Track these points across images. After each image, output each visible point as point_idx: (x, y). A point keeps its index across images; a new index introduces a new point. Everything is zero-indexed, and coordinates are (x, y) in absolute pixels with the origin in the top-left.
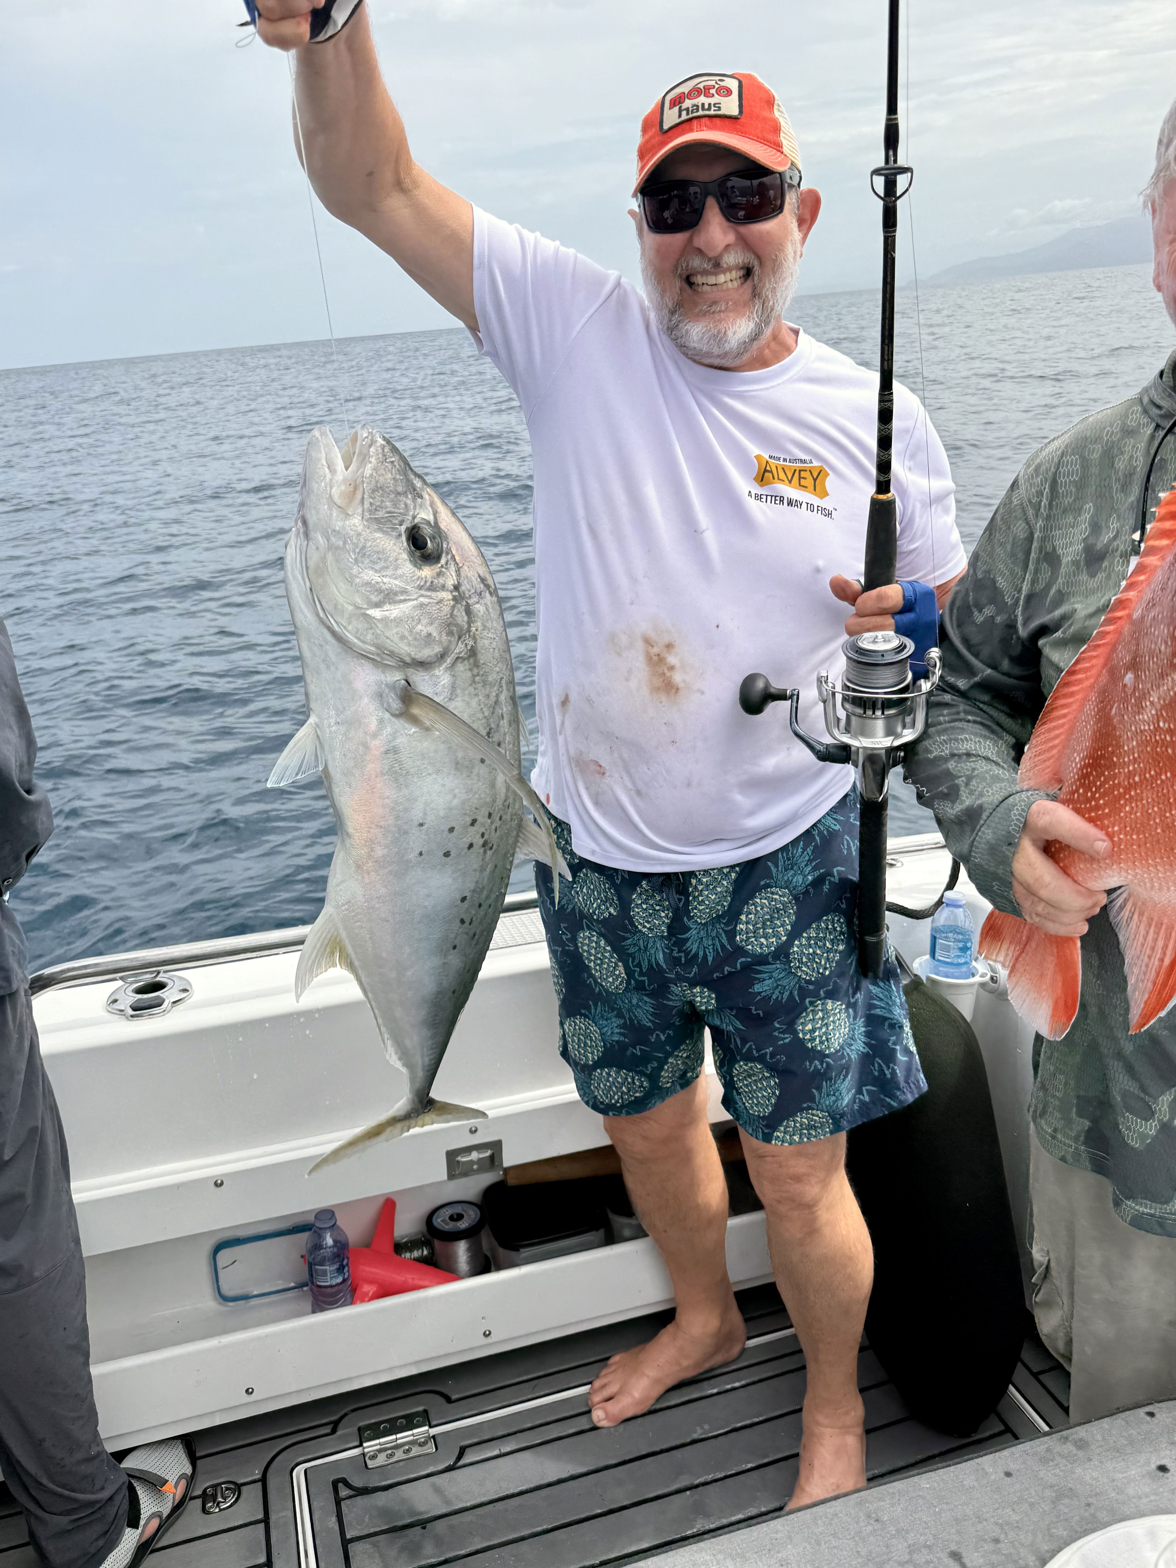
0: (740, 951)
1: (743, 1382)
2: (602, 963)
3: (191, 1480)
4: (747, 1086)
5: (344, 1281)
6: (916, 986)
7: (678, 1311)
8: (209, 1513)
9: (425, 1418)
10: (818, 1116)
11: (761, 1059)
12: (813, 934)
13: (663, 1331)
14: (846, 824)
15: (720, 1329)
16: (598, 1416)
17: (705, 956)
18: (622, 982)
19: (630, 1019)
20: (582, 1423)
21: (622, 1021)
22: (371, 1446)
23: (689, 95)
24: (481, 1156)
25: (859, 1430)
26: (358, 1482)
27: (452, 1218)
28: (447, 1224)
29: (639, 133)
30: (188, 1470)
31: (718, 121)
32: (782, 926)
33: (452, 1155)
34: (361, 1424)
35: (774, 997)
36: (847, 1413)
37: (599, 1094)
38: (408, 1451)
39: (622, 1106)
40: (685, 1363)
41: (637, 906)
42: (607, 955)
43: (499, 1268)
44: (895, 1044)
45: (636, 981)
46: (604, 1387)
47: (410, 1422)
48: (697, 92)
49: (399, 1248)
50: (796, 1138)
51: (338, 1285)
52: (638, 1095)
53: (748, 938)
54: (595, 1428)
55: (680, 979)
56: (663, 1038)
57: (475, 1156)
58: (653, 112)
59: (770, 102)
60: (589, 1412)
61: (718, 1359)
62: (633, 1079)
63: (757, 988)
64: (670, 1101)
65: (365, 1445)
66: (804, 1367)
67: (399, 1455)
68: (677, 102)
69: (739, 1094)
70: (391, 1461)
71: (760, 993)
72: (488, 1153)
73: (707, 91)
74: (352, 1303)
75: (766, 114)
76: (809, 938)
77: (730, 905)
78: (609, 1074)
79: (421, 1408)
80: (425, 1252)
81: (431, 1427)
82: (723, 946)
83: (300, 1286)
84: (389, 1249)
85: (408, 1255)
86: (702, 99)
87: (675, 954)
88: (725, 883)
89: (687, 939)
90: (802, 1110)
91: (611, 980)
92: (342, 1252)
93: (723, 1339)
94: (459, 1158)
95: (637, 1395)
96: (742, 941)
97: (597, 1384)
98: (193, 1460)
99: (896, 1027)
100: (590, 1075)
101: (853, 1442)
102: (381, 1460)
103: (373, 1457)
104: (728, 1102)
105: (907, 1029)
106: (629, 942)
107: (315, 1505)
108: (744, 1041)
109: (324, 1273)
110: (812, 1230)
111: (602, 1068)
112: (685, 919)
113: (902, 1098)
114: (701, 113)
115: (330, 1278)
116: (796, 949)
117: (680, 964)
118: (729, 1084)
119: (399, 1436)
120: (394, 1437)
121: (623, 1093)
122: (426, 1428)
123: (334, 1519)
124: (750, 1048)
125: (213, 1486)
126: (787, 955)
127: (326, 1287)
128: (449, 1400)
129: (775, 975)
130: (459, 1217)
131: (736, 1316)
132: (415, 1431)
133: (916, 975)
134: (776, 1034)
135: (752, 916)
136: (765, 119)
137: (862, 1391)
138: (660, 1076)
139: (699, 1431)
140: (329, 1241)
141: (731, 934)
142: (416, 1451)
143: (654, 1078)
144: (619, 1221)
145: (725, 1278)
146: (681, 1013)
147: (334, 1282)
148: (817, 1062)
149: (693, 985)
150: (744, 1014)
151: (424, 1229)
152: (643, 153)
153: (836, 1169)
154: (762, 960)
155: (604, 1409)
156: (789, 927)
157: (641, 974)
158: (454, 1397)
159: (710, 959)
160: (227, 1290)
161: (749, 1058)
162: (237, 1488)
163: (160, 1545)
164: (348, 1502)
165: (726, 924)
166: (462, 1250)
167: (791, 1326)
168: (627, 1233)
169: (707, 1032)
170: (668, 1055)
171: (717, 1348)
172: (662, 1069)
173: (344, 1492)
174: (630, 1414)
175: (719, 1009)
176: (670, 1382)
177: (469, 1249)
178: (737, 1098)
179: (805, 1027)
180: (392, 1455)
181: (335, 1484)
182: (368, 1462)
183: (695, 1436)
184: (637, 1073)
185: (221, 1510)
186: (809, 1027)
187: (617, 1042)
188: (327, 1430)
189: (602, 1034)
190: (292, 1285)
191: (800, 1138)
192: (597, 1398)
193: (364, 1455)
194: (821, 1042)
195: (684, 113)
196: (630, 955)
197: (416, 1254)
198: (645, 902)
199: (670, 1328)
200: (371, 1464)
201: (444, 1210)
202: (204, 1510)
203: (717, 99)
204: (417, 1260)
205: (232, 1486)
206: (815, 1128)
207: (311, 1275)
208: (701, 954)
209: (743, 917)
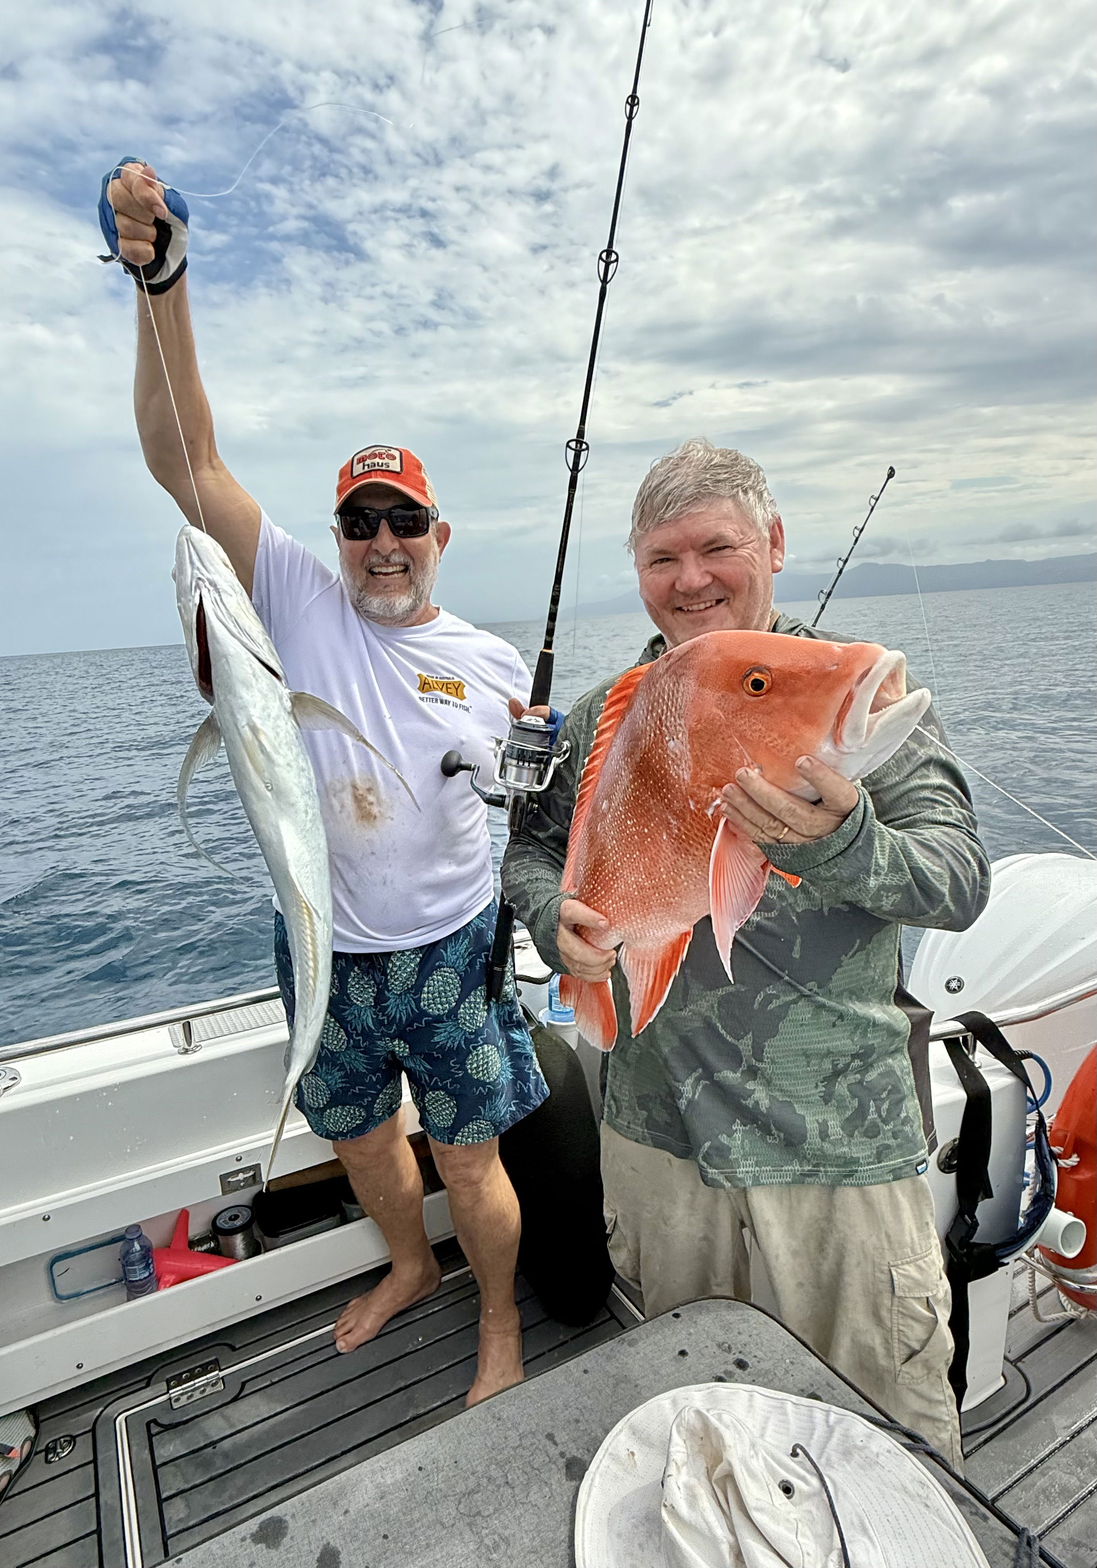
0: (425, 1013)
1: (441, 1307)
2: (328, 1031)
3: (34, 1441)
4: (435, 1108)
5: (150, 1274)
6: (540, 1028)
7: (394, 1264)
8: (50, 1462)
9: (216, 1365)
10: (483, 1124)
11: (444, 1088)
12: (473, 1000)
13: (384, 1279)
14: (488, 924)
15: (423, 1272)
16: (341, 1345)
17: (401, 1018)
18: (343, 1044)
19: (350, 1069)
20: (330, 1352)
21: (343, 1073)
22: (175, 1392)
23: (369, 457)
24: (246, 1176)
25: (517, 1332)
26: (165, 1421)
27: (230, 1219)
28: (227, 1223)
29: (337, 478)
30: (32, 1432)
31: (387, 474)
32: (453, 995)
33: (223, 1178)
34: (168, 1376)
35: (448, 1045)
36: (507, 1322)
37: (330, 1127)
38: (204, 1391)
39: (347, 1132)
40: (400, 1300)
41: (352, 986)
42: (332, 1025)
43: (267, 1251)
44: (529, 1069)
45: (354, 1040)
46: (343, 1325)
47: (205, 1369)
48: (373, 455)
49: (192, 1244)
50: (470, 1140)
51: (145, 1278)
52: (358, 1122)
53: (429, 1004)
54: (339, 1354)
55: (384, 1035)
56: (374, 1079)
57: (241, 1176)
58: (346, 466)
59: (419, 467)
60: (335, 1343)
61: (423, 1293)
62: (354, 1110)
63: (436, 1039)
64: (382, 1126)
65: (171, 1392)
66: (478, 1292)
67: (197, 1395)
68: (362, 460)
69: (430, 1114)
70: (190, 1401)
71: (438, 1043)
72: (252, 1173)
73: (380, 456)
74: (158, 1289)
75: (417, 473)
76: (470, 1002)
77: (416, 980)
78: (336, 1111)
79: (214, 1358)
80: (212, 1245)
81: (221, 1370)
82: (412, 1010)
83: (119, 1281)
84: (183, 1245)
85: (200, 1249)
86: (377, 460)
87: (380, 1018)
88: (413, 965)
89: (388, 1006)
90: (472, 1120)
91: (335, 1042)
92: (147, 1253)
93: (426, 1279)
94: (230, 1179)
95: (367, 1326)
96: (425, 1005)
97: (340, 1322)
98: (37, 1425)
99: (528, 1058)
100: (322, 1114)
101: (512, 1341)
102: (184, 1400)
103: (177, 1400)
104: (422, 1121)
105: (535, 1058)
106: (348, 1012)
107: (132, 1442)
108: (431, 1077)
109: (135, 1271)
110: (478, 1198)
111: (330, 1108)
112: (386, 992)
113: (535, 1103)
114: (377, 467)
115: (140, 1274)
116: (462, 1010)
117: (384, 1025)
118: (422, 1110)
119: (196, 1381)
120: (192, 1383)
121: (348, 1122)
122: (217, 1372)
123: (147, 1452)
124: (436, 1082)
125: (55, 1441)
126: (456, 1016)
127: (136, 1281)
128: (234, 1349)
129: (448, 1029)
130: (236, 1217)
131: (433, 1262)
132: (208, 1376)
133: (539, 1022)
134: (453, 1070)
135: (431, 988)
136: (417, 477)
137: (517, 1303)
138: (373, 1108)
139: (411, 1346)
140: (137, 1247)
141: (418, 1001)
142: (209, 1390)
143: (369, 1108)
144: (349, 1207)
145: (424, 1237)
146: (386, 1060)
147: (142, 1277)
148: (481, 1088)
149: (393, 1039)
150: (429, 1058)
151: (211, 1228)
152: (340, 491)
153: (493, 1156)
154: (439, 1019)
155: (345, 1341)
156: (457, 997)
157: (357, 1035)
158: (237, 1346)
159: (404, 1019)
160: (62, 1292)
161: (435, 1088)
162: (72, 1439)
163: (11, 1494)
164: (157, 1437)
165: (415, 994)
166: (239, 1241)
167: (468, 1265)
168: (355, 1215)
169: (404, 1075)
170: (380, 1091)
171: (422, 1286)
172: (375, 1103)
173: (155, 1429)
174: (363, 1341)
175: (412, 1053)
176: (389, 1315)
177: (244, 1239)
178: (429, 1117)
179: (471, 1065)
180: (191, 1396)
181: (148, 1425)
182: (173, 1404)
183: (407, 1350)
184: (357, 1106)
185: (60, 1459)
186: (475, 1065)
187: (341, 1088)
188: (143, 1384)
189: (328, 1086)
190: (114, 1280)
191: (473, 1140)
192: (339, 1333)
193: (170, 1399)
194: (484, 1075)
195: (366, 467)
196: (348, 1022)
197: (205, 1247)
198: (358, 983)
199: (389, 1276)
200: (176, 1406)
201: (223, 1214)
202: (48, 1461)
203: (386, 461)
204: (206, 1251)
205: (68, 1438)
206: (483, 1133)
207: (125, 1274)
208: (398, 1016)
209: (425, 989)
